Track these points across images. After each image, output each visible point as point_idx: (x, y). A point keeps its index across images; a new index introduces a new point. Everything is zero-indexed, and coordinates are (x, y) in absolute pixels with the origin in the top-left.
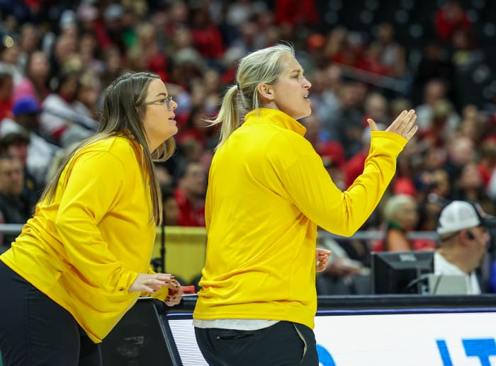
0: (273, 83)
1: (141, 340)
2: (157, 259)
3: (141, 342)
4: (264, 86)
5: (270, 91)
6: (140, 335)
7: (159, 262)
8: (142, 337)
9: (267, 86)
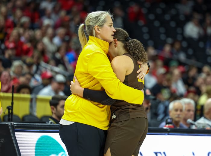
0: (102, 26)
1: (2, 140)
2: (10, 107)
3: (2, 141)
4: (97, 27)
5: (99, 29)
6: (3, 138)
7: (11, 108)
8: (3, 139)
9: (99, 27)
